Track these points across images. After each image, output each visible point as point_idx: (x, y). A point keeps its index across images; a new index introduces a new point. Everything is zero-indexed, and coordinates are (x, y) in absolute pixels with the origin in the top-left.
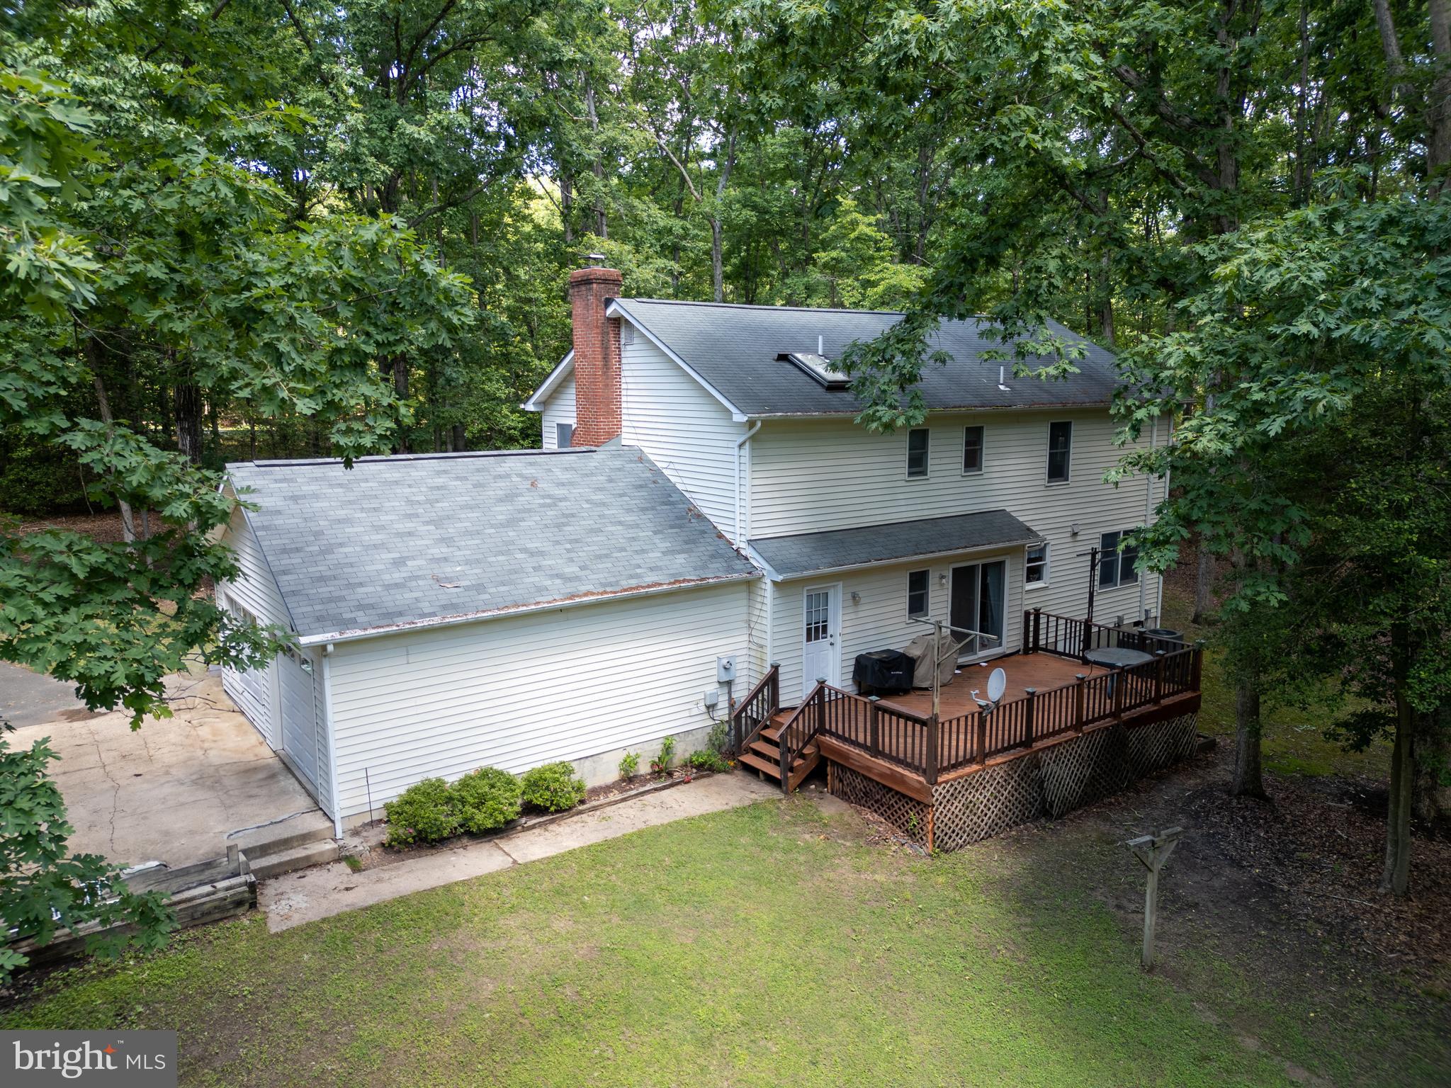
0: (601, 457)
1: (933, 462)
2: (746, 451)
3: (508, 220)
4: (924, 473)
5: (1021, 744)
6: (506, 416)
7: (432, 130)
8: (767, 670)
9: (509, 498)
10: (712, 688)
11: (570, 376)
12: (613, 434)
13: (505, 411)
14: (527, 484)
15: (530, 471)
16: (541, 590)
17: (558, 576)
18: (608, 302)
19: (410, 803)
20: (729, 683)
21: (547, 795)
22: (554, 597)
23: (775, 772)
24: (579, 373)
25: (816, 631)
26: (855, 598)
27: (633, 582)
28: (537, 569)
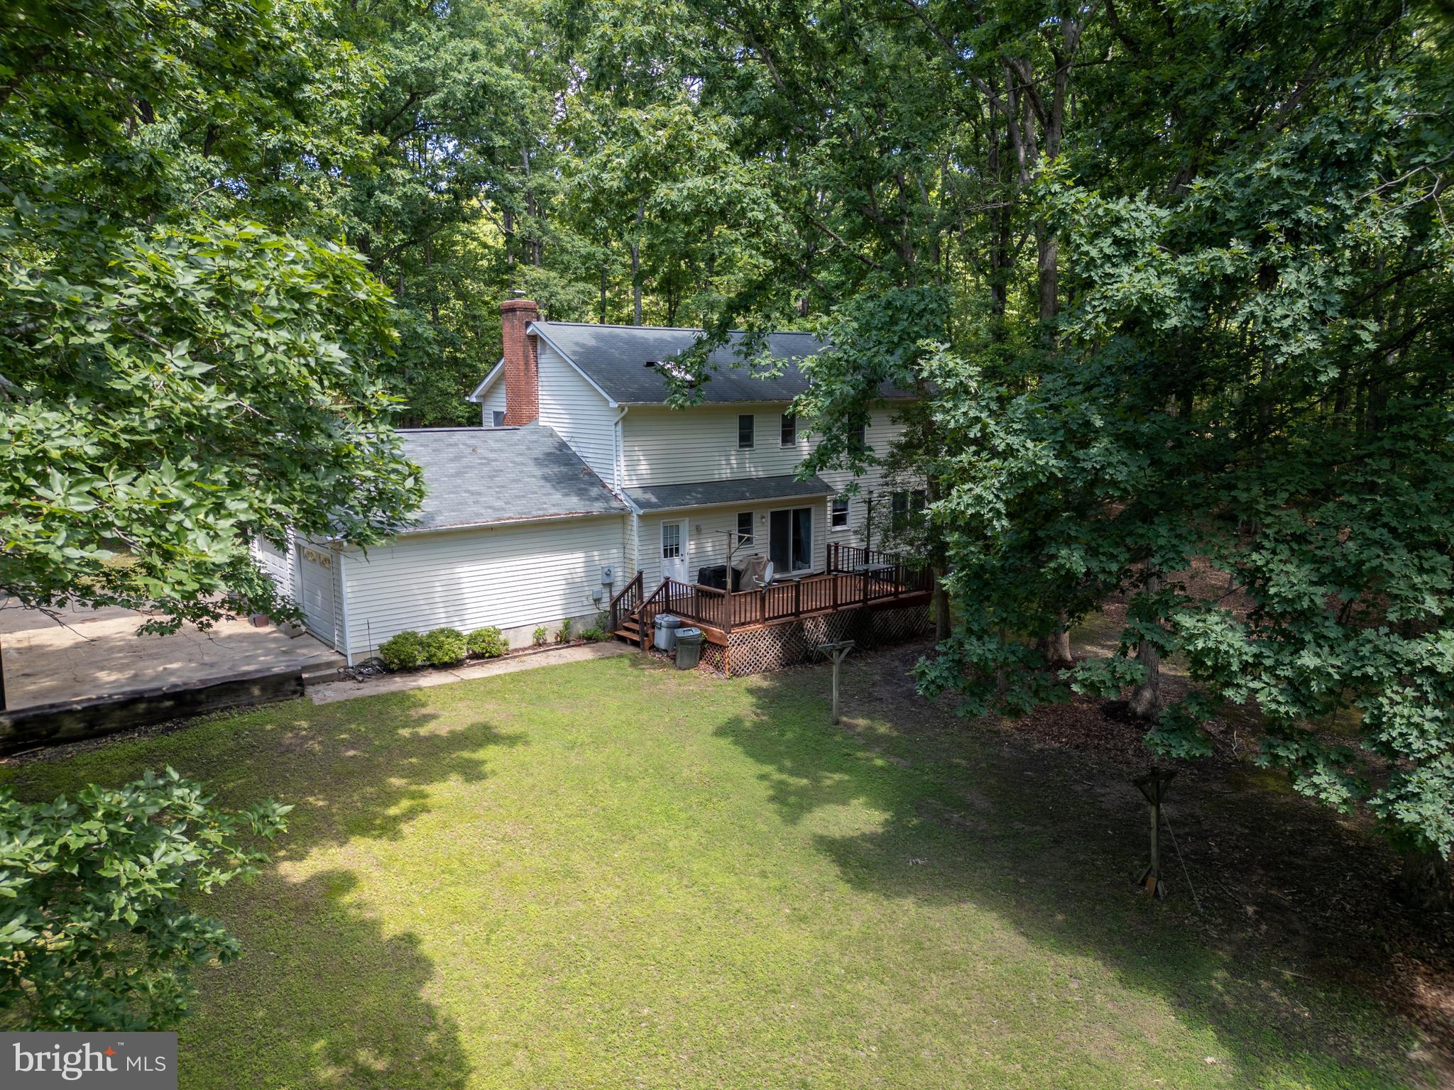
0: (523, 432)
1: (757, 438)
2: (620, 427)
3: (459, 238)
4: (751, 446)
5: (792, 614)
6: (456, 408)
7: (399, 198)
8: (636, 574)
9: (457, 458)
10: (599, 587)
11: (501, 377)
12: (532, 418)
13: (455, 403)
14: (470, 450)
15: (472, 442)
16: (478, 515)
17: (490, 507)
18: (528, 324)
19: (395, 643)
20: (610, 585)
21: (484, 645)
22: (487, 519)
23: (636, 638)
24: (507, 375)
25: (671, 551)
26: (698, 530)
27: (541, 513)
28: (476, 502)
